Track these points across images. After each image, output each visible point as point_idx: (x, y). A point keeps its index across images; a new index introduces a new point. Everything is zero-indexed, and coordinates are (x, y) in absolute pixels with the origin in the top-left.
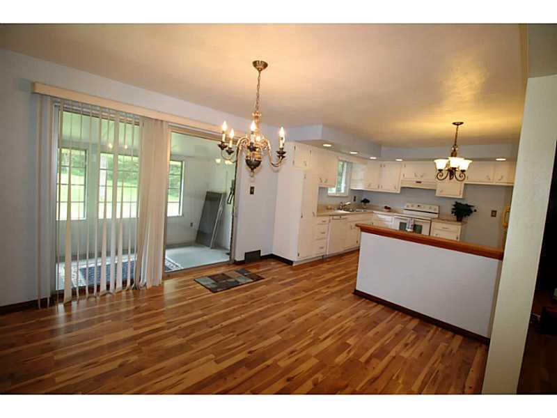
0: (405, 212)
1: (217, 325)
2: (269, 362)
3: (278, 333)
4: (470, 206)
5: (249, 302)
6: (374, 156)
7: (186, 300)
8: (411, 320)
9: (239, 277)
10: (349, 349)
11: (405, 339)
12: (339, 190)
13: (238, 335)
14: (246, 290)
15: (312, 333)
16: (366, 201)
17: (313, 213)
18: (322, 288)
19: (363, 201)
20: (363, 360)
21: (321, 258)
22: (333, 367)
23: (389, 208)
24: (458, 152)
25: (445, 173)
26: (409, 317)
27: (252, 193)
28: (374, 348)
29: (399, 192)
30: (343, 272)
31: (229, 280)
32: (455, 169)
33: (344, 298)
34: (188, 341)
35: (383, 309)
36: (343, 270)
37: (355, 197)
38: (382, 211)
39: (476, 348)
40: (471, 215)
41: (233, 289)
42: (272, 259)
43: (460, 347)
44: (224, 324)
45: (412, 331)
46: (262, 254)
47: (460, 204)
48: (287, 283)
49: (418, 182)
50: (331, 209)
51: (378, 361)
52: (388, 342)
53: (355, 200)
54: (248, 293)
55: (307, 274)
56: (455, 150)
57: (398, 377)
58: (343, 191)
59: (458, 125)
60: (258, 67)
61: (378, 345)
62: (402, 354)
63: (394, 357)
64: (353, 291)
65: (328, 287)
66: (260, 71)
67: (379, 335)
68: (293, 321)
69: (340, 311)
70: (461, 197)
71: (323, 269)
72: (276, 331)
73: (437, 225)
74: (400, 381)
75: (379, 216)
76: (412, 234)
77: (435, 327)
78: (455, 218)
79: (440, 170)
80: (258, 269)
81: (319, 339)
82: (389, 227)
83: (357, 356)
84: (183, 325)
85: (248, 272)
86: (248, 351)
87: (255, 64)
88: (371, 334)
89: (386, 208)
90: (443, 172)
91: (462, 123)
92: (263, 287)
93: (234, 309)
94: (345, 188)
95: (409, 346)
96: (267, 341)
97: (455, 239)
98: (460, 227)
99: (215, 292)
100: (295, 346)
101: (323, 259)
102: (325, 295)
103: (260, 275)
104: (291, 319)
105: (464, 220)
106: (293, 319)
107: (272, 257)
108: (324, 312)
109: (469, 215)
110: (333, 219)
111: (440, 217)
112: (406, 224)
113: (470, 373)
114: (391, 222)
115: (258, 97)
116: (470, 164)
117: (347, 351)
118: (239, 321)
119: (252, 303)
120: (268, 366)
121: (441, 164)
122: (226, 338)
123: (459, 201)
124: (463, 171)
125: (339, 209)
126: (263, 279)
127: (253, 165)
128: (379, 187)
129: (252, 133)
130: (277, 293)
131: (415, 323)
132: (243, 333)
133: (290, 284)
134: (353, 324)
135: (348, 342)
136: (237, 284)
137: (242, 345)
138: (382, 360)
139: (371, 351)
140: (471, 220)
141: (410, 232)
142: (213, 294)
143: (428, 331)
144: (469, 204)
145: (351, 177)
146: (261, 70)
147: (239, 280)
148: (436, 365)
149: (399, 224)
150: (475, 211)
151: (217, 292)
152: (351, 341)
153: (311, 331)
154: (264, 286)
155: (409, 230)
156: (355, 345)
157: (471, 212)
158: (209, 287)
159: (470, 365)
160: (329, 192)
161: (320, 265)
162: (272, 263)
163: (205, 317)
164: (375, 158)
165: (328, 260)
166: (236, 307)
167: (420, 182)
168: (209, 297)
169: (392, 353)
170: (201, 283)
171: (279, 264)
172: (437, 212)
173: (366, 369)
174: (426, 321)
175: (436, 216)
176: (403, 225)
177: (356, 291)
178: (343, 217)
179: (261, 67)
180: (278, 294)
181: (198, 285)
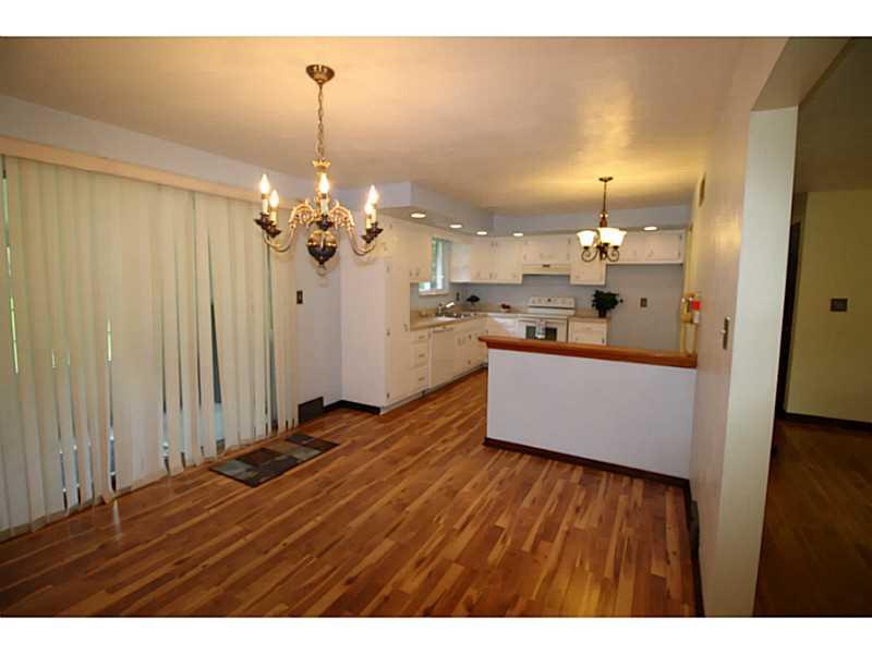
0: (531, 310)
1: (275, 545)
2: (386, 591)
3: (387, 536)
4: (614, 295)
5: (324, 492)
6: (482, 230)
7: (204, 511)
8: (572, 469)
9: (293, 449)
10: (502, 536)
11: (572, 502)
12: (433, 285)
13: (319, 556)
14: (312, 470)
15: (441, 521)
16: (474, 299)
17: (405, 325)
18: (436, 444)
19: (469, 300)
20: (527, 548)
21: (421, 395)
22: (489, 572)
23: (508, 307)
24: (608, 221)
25: (593, 252)
26: (569, 466)
27: (300, 301)
28: (537, 526)
29: (520, 282)
30: (459, 413)
31: (278, 459)
32: (606, 244)
33: (472, 454)
34: (226, 590)
35: (530, 461)
36: (458, 410)
37: (458, 295)
38: (499, 312)
39: (664, 495)
40: (617, 307)
41: (287, 473)
42: (344, 409)
43: (644, 496)
44: (289, 540)
45: (578, 487)
46: (326, 403)
47: (602, 293)
48: (379, 445)
49: (545, 266)
50: (427, 316)
51: (548, 544)
52: (552, 511)
53: (458, 299)
54: (317, 475)
55: (407, 425)
56: (604, 218)
57: (581, 562)
58: (439, 287)
59: (606, 181)
60: (317, 76)
61: (540, 520)
62: (577, 525)
63: (568, 533)
64: (483, 441)
65: (444, 442)
66: (321, 85)
67: (539, 502)
68: (407, 509)
69: (472, 477)
70: (603, 283)
71: (428, 413)
72: (384, 534)
73: (576, 326)
74: (587, 568)
75: (496, 319)
76: (545, 342)
77: (605, 473)
78: (597, 313)
79: (586, 248)
80: (323, 430)
81: (454, 530)
82: (513, 336)
83: (518, 543)
84: (210, 561)
85: (310, 438)
86: (344, 581)
87: (311, 70)
88: (526, 503)
89: (504, 306)
90: (591, 250)
91: (610, 179)
92: (341, 461)
93: (301, 509)
94: (443, 280)
95: (582, 510)
96: (372, 555)
97: (600, 343)
98: (605, 325)
99: (256, 486)
100: (421, 550)
101: (423, 397)
102: (444, 454)
103: (328, 439)
104: (401, 506)
105: (608, 315)
106: (406, 505)
107: (344, 406)
108: (450, 483)
109: (613, 307)
110: (434, 332)
111: (578, 314)
112: (534, 328)
113: (668, 531)
114: (514, 327)
115: (322, 131)
116: (626, 236)
117: (500, 540)
118: (314, 531)
119: (328, 492)
120: (387, 599)
121: (586, 238)
122: (300, 567)
123: (600, 290)
124: (616, 248)
125: (437, 315)
126: (336, 445)
127: (323, 255)
128: (491, 276)
129: (324, 197)
130: (366, 465)
131: (578, 473)
132: (327, 550)
133: (385, 445)
134: (498, 493)
135: (498, 524)
136: (294, 463)
137: (332, 571)
138: (552, 542)
139: (534, 531)
140: (616, 314)
141: (542, 339)
142: (253, 490)
143: (599, 482)
144: (613, 292)
145: (449, 263)
146: (324, 81)
147: (296, 456)
148: (623, 531)
149: (525, 328)
150: (622, 301)
151: (260, 484)
152: (502, 522)
153: (439, 519)
154: (343, 457)
155: (540, 337)
156: (510, 528)
157: (616, 303)
158: (240, 478)
159: (663, 519)
160: (421, 290)
161: (422, 408)
162: (347, 416)
163: (249, 537)
164: (485, 233)
165: (432, 396)
166: (301, 505)
167: (548, 266)
168: (249, 497)
169: (564, 527)
170: (226, 473)
171: (357, 415)
172: (572, 306)
173: (536, 561)
174: (593, 467)
175: (572, 312)
176: (530, 331)
177: (487, 439)
178: (448, 327)
179: (323, 77)
180: (371, 467)
181: (222, 477)
